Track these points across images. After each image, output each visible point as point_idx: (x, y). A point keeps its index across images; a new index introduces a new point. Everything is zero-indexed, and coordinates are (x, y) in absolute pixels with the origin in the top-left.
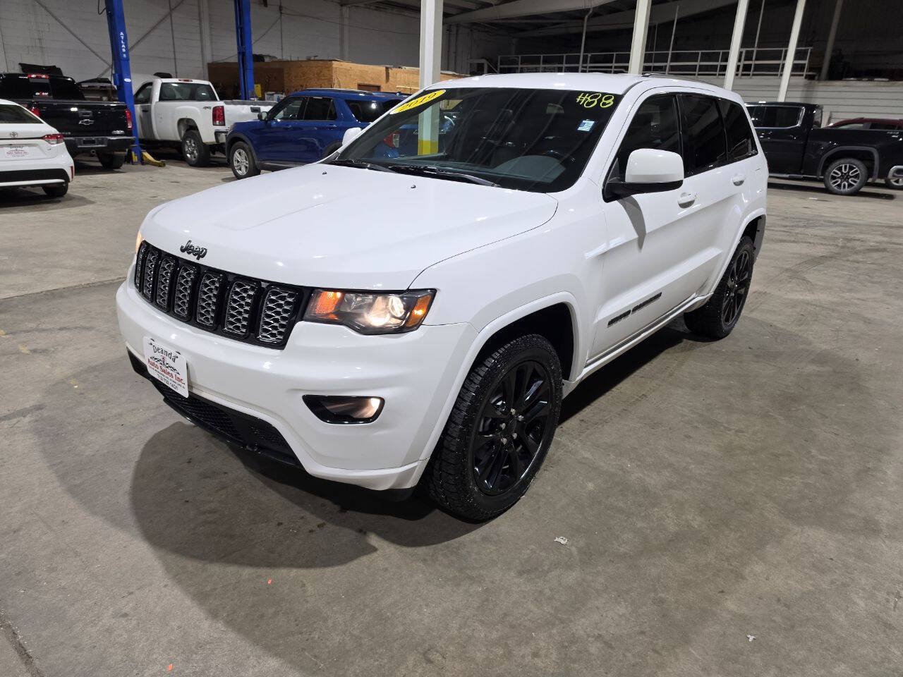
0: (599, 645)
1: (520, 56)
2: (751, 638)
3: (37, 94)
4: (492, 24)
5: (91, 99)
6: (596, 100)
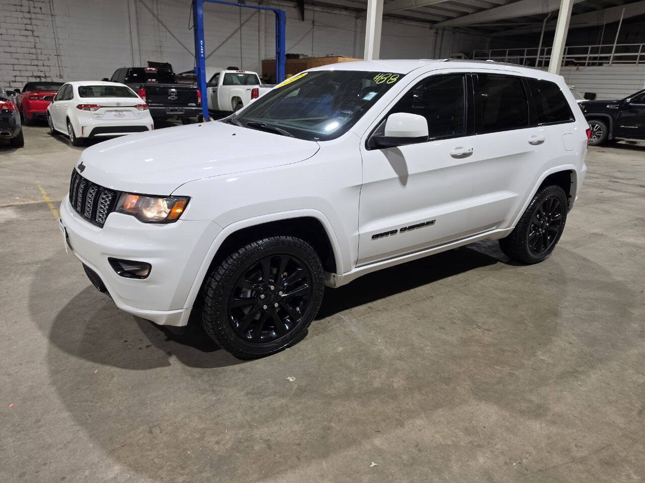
0: (264, 446)
1: (490, 51)
2: (373, 464)
3: (149, 80)
4: (469, 28)
5: (183, 84)
6: (386, 78)
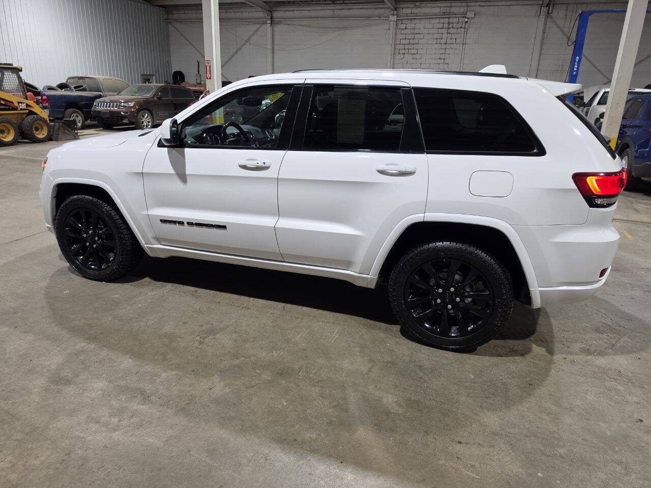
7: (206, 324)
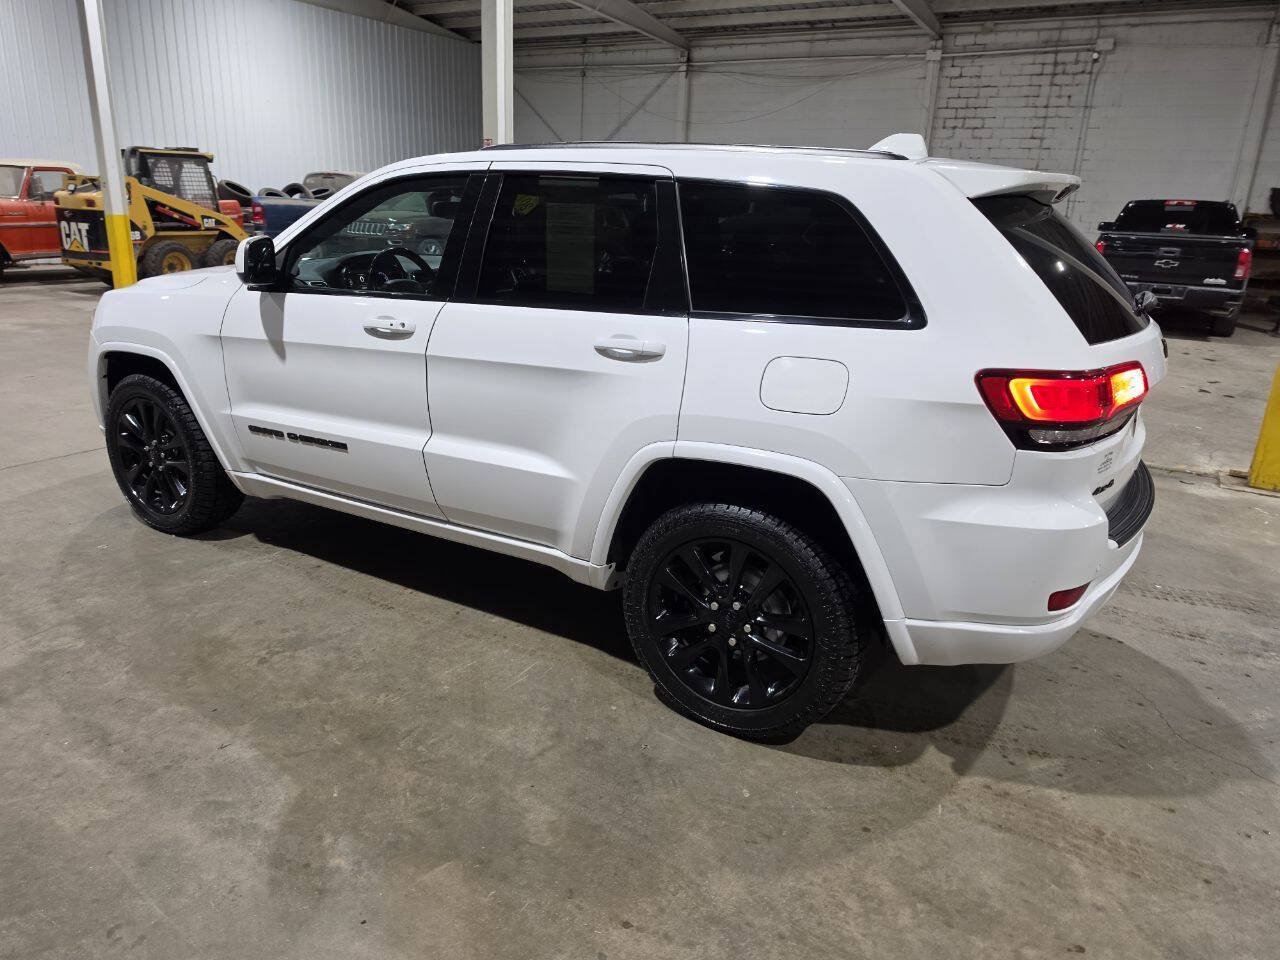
3: (1169, 226)
7: (296, 628)
